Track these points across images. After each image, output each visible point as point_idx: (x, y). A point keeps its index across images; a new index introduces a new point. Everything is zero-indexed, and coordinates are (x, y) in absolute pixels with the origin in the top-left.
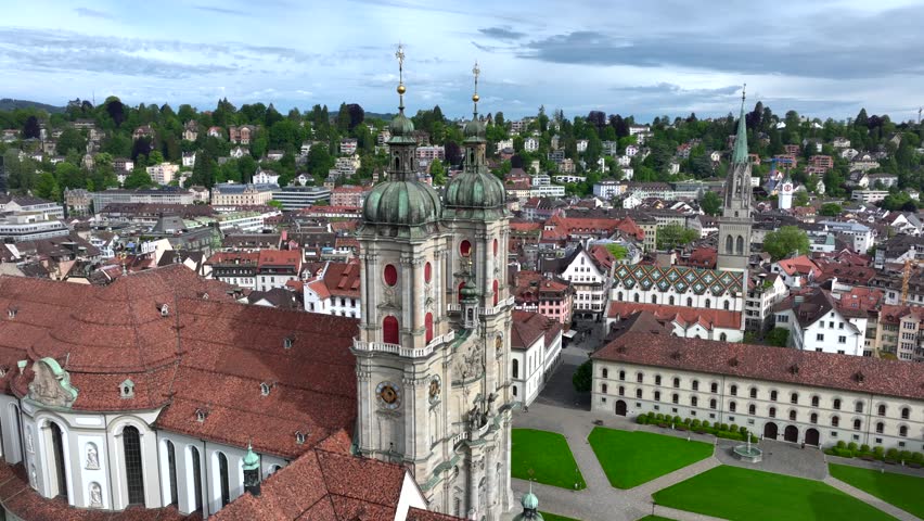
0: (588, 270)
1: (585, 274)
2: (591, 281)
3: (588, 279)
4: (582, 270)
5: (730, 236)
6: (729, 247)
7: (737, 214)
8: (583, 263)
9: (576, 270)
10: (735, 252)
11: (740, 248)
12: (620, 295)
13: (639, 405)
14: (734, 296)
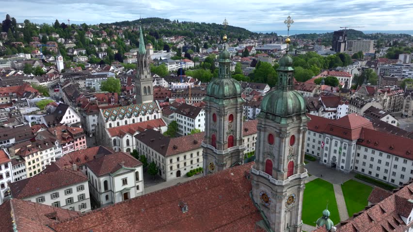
0: (73, 116)
1: (72, 119)
2: (75, 122)
3: (74, 121)
4: (70, 117)
5: (145, 87)
6: (145, 92)
7: (146, 77)
8: (70, 113)
9: (67, 118)
10: (148, 94)
11: (149, 91)
12: (110, 125)
13: (185, 169)
14: (157, 112)
